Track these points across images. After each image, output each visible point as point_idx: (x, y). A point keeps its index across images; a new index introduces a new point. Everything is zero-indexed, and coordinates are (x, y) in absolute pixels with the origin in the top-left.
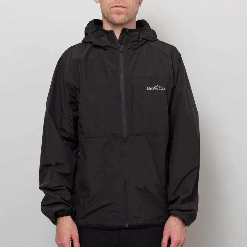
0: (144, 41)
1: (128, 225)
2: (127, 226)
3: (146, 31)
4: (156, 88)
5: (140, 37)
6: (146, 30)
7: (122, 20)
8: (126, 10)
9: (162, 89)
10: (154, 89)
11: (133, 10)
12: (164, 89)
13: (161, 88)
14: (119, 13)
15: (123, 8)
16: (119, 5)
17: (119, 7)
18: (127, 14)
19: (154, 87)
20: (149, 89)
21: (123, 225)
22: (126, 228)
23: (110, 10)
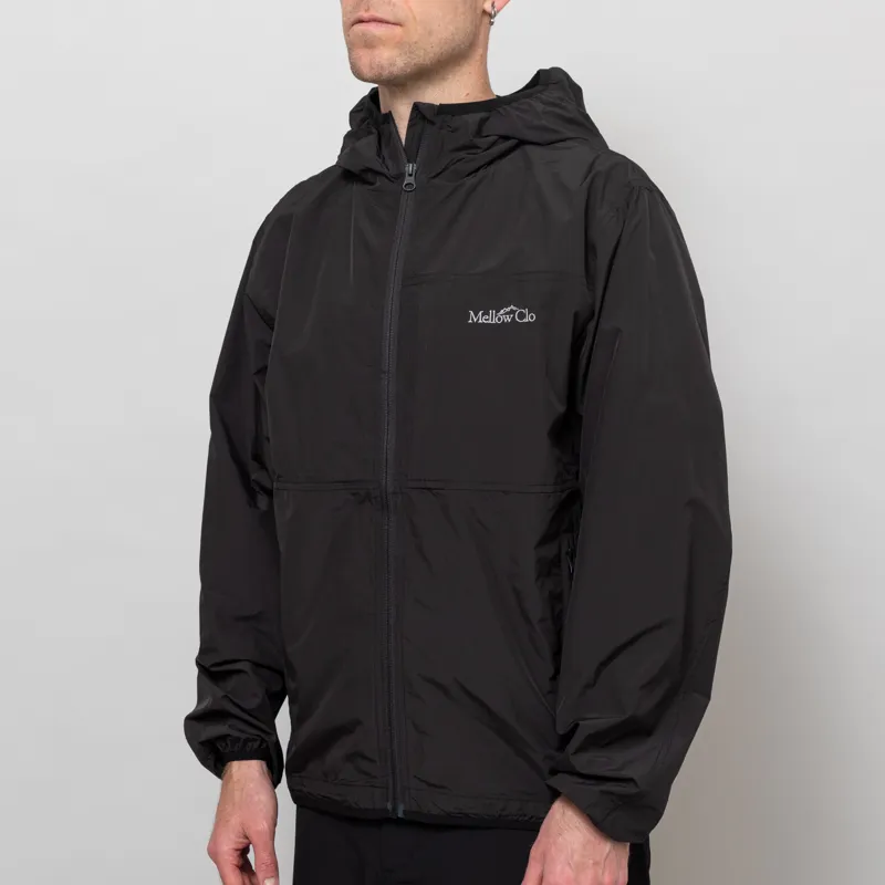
0: (504, 146)
1: (404, 811)
2: (400, 815)
3: (515, 109)
4: (506, 314)
6: (515, 104)
7: (383, 67)
9: (526, 320)
10: (499, 319)
12: (532, 317)
13: (522, 316)
14: (369, 45)
15: (380, 25)
17: (368, 21)
19: (497, 312)
20: (477, 318)
21: (389, 806)
22: (398, 822)
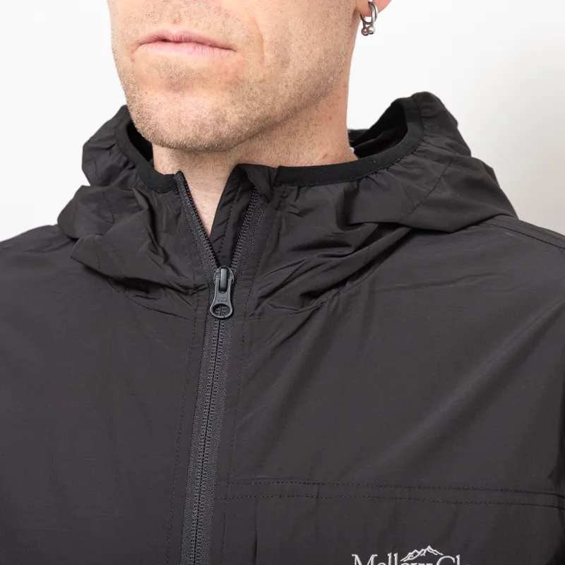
0: (389, 238)
3: (399, 173)
5: (356, 219)
6: (397, 167)
7: (203, 126)
8: (231, 59)
11: (285, 63)
14: (178, 83)
15: (199, 49)
16: (174, 31)
17: (178, 42)
18: (235, 84)
19: (402, 555)
23: (133, 60)
